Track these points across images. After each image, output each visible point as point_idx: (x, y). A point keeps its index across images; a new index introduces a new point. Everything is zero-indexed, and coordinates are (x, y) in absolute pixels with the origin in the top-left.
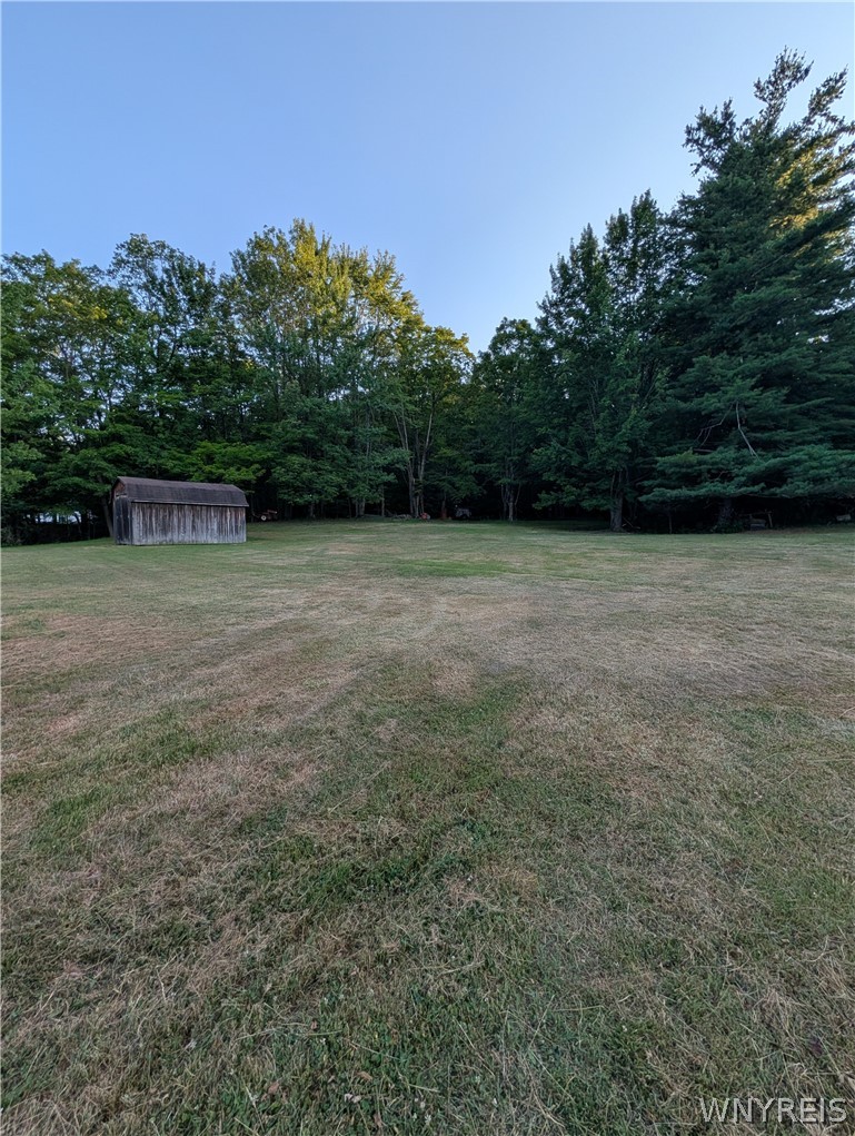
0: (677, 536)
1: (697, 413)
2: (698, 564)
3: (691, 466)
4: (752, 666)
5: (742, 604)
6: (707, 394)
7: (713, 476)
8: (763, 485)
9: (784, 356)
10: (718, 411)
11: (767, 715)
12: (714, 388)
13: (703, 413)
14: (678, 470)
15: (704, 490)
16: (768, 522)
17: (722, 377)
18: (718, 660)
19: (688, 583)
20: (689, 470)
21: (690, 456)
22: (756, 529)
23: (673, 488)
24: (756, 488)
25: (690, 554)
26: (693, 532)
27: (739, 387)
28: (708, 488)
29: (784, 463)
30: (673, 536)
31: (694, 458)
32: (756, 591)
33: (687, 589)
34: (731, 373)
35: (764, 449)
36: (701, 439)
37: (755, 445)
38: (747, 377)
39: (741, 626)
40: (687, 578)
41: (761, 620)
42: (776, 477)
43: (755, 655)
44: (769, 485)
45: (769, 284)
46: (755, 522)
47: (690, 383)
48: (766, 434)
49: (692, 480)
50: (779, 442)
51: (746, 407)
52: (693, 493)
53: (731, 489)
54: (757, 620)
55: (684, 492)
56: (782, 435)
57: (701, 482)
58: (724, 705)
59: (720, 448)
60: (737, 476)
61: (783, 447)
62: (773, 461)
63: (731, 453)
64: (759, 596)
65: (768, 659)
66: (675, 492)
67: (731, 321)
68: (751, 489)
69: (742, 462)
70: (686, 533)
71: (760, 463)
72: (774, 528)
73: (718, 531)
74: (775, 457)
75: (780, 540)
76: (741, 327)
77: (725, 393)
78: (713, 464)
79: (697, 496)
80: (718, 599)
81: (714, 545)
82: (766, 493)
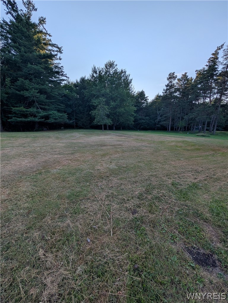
0: (24, 132)
1: (23, 96)
2: (28, 140)
3: (24, 112)
4: (39, 163)
5: (39, 149)
6: (25, 91)
7: (31, 116)
8: (44, 119)
9: (44, 87)
10: (29, 97)
11: (40, 173)
12: (27, 90)
13: (25, 96)
14: (20, 112)
15: (29, 119)
16: (47, 129)
17: (29, 87)
18: (30, 164)
19: (24, 145)
20: (24, 113)
21: (22, 108)
22: (45, 130)
23: (20, 118)
24: (43, 120)
25: (27, 137)
26: (29, 131)
27: (33, 91)
28: (30, 119)
29: (48, 114)
30: (22, 132)
31: (25, 109)
32: (43, 145)
33: (24, 147)
34: (31, 87)
35: (44, 110)
36: (26, 104)
37: (41, 108)
38: (36, 89)
39: (38, 154)
40: (24, 144)
41: (43, 152)
42: (47, 117)
43: (40, 160)
44: (46, 119)
45: (37, 65)
46: (45, 129)
47: (19, 86)
48: (43, 106)
49: (25, 116)
50: (47, 109)
51: (37, 98)
52: (26, 120)
53: (37, 120)
54: (42, 152)
55: (23, 119)
56: (47, 107)
57: (28, 117)
58: (30, 175)
59: (32, 108)
60: (38, 116)
61: (48, 110)
62: (45, 113)
63: (35, 110)
64: (44, 146)
65: (43, 160)
66: (20, 119)
67: (28, 71)
68: (42, 120)
69: (39, 113)
70: (27, 131)
71: (43, 113)
72: (49, 130)
73: (36, 131)
74: (46, 112)
75: (50, 133)
76: (32, 74)
77: (30, 92)
78: (30, 112)
79: (27, 121)
80: (33, 148)
81: (34, 134)
82: (46, 121)
